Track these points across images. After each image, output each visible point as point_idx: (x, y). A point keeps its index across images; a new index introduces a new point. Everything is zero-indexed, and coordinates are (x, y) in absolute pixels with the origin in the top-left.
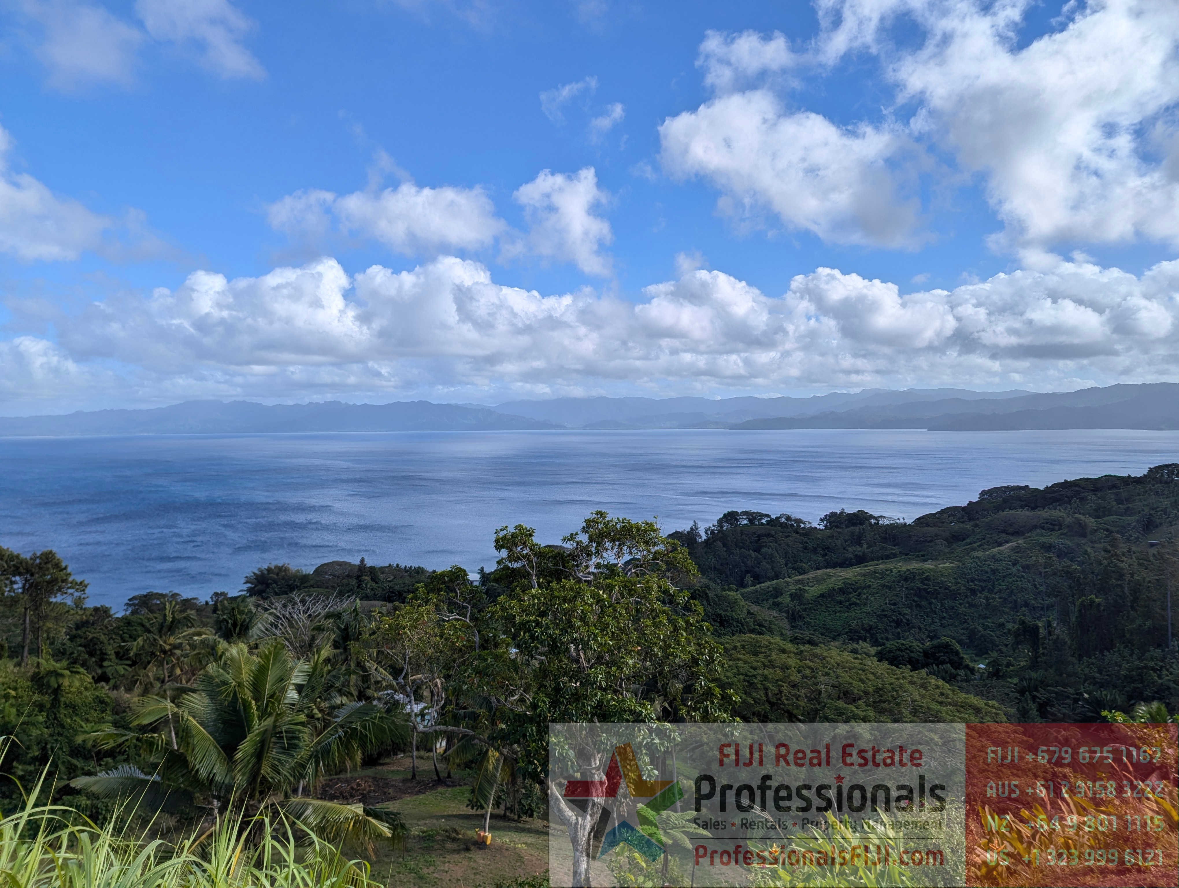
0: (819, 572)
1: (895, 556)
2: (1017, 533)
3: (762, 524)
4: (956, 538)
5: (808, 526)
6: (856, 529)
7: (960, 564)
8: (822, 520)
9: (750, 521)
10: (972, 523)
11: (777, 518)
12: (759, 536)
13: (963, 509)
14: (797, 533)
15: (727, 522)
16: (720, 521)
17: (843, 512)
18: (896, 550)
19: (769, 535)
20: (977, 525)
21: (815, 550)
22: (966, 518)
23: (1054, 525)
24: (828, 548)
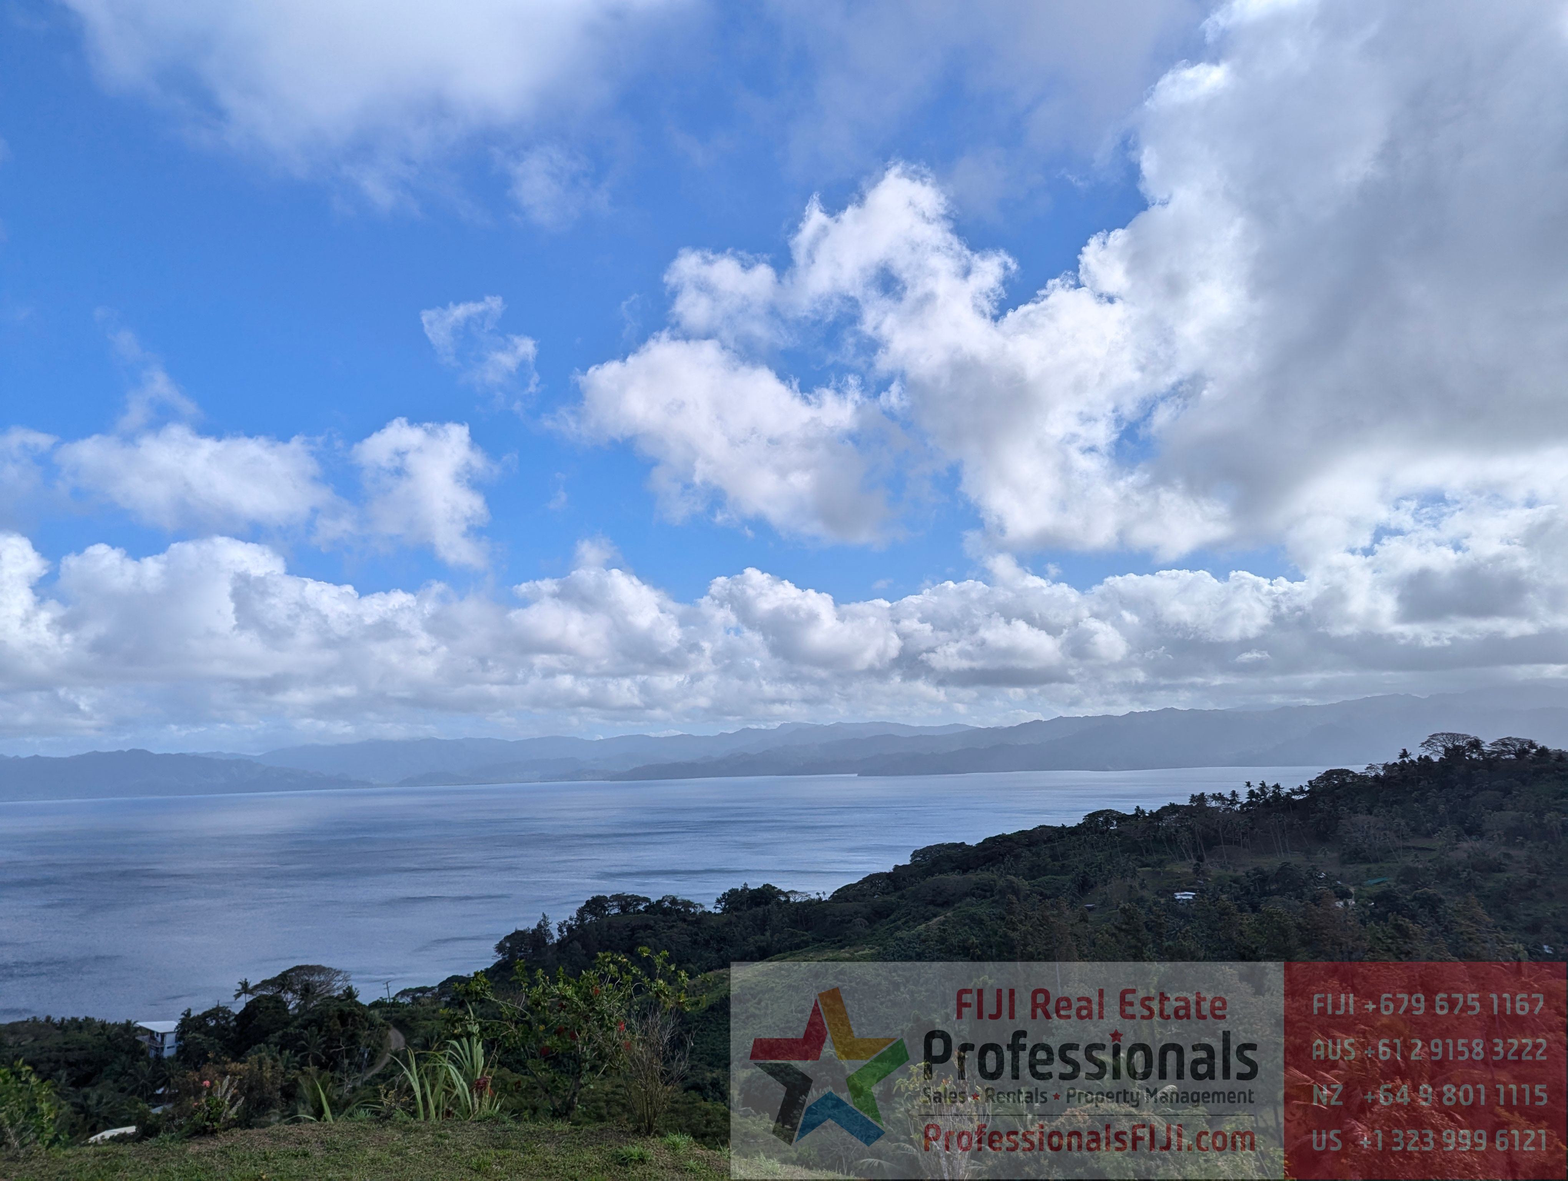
0: (710, 974)
1: (806, 944)
2: (946, 904)
3: (639, 912)
4: (879, 914)
5: (699, 910)
6: (760, 910)
7: (881, 949)
8: (719, 901)
9: (623, 909)
10: (899, 893)
11: (659, 902)
12: (633, 930)
13: (888, 875)
14: (685, 920)
15: (590, 912)
16: (581, 912)
17: (745, 889)
18: (808, 936)
19: (647, 927)
20: (902, 897)
21: (707, 942)
22: (891, 888)
23: (984, 891)
24: (724, 939)
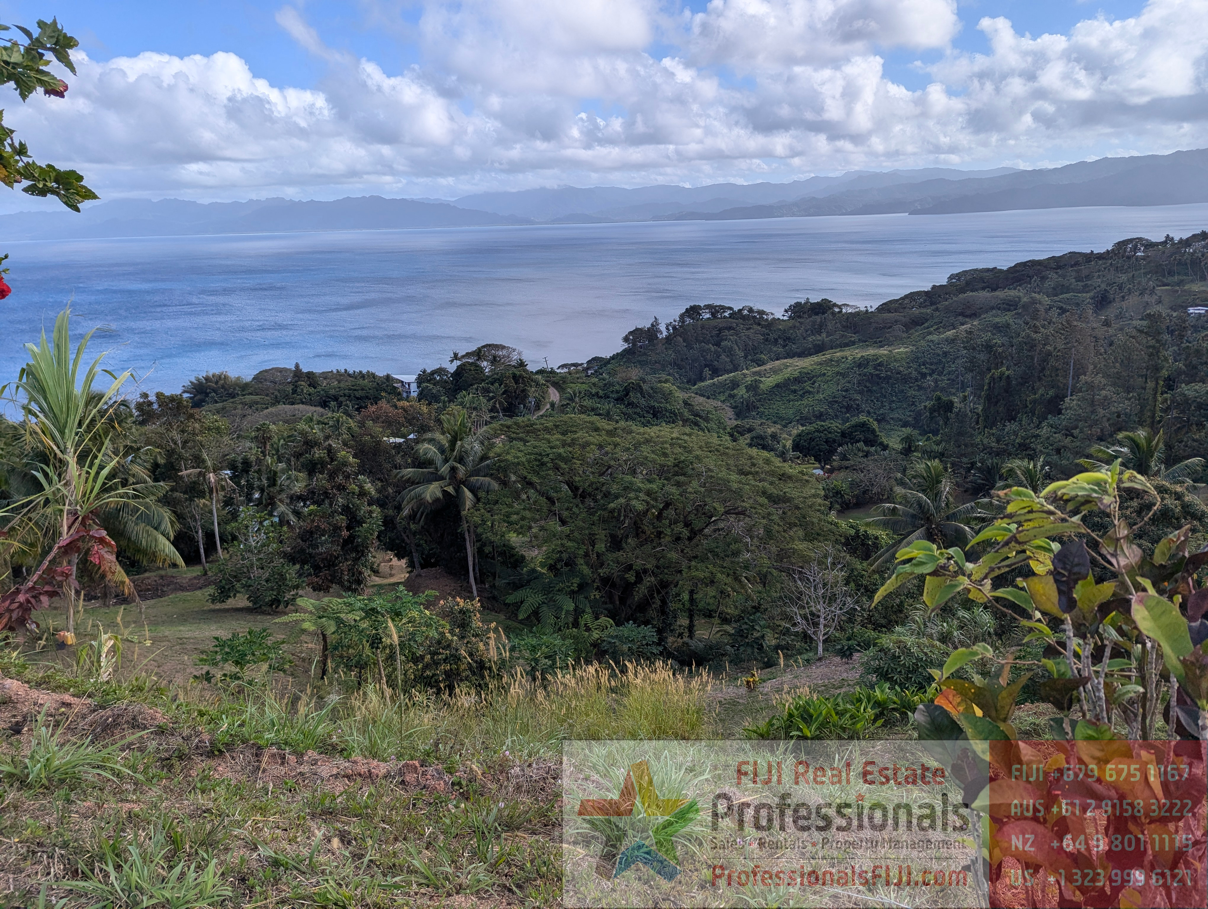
0: (777, 363)
1: (853, 343)
2: (974, 315)
3: (725, 317)
4: (916, 322)
5: (770, 317)
6: (818, 318)
7: (914, 348)
8: (786, 311)
9: (713, 314)
10: (934, 307)
11: (740, 311)
12: (720, 330)
13: (926, 293)
14: (759, 324)
15: (689, 317)
16: (682, 316)
17: (807, 302)
18: (855, 337)
19: (730, 328)
20: (937, 309)
21: (776, 340)
22: (928, 303)
23: (1010, 305)
24: (789, 338)
